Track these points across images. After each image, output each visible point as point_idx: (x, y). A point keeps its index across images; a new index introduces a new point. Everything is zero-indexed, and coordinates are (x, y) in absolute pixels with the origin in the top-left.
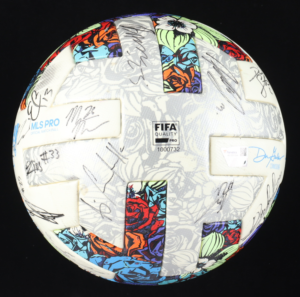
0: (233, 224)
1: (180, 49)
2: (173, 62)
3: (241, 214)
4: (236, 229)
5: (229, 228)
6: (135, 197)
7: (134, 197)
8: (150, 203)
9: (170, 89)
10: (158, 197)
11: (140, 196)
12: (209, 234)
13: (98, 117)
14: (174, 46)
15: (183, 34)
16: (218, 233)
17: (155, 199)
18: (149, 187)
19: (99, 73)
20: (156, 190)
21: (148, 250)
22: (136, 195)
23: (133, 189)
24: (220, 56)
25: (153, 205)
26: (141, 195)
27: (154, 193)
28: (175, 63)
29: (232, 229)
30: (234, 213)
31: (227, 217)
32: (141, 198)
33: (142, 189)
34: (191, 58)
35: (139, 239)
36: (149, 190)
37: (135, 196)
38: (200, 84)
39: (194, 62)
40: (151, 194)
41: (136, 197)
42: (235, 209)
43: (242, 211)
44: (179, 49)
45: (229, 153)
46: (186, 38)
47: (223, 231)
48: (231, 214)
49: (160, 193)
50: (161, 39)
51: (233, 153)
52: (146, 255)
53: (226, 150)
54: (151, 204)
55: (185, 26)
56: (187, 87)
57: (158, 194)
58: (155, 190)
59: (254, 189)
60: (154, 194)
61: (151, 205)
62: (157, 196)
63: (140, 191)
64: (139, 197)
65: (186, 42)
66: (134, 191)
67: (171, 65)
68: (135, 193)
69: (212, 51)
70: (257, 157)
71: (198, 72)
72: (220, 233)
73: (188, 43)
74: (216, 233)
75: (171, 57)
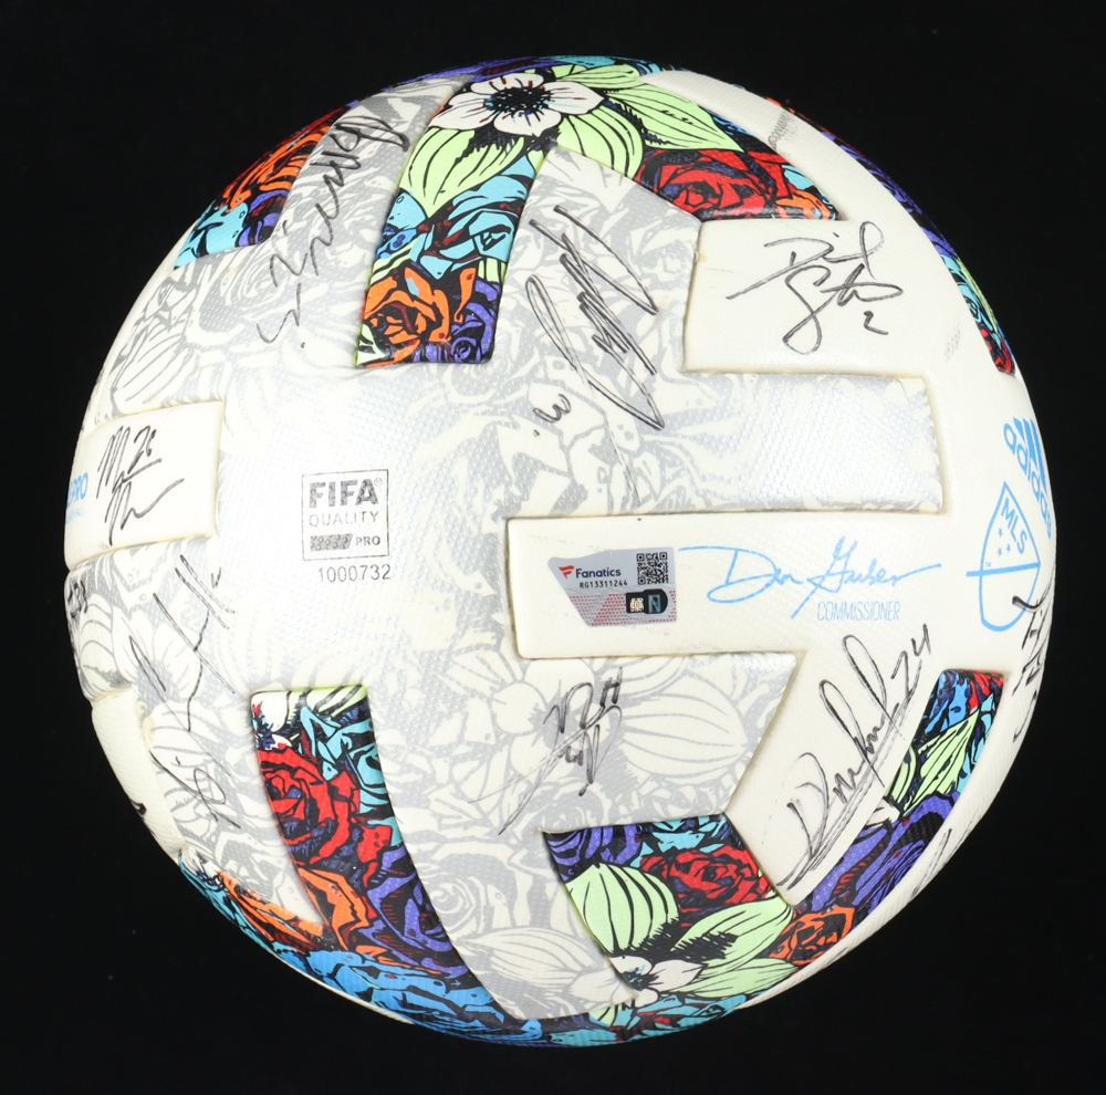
0: (679, 830)
1: (455, 203)
2: (407, 252)
3: (701, 795)
4: (706, 850)
5: (664, 848)
6: (276, 746)
7: (272, 746)
8: (326, 766)
9: (374, 352)
10: (344, 747)
11: (289, 744)
12: (577, 870)
13: (158, 464)
14: (441, 191)
15: (505, 139)
16: (621, 867)
17: (337, 753)
18: (309, 709)
19: (189, 309)
20: (333, 719)
21: (387, 931)
22: (279, 740)
23: (263, 716)
24: (617, 211)
25: (335, 772)
26: (292, 738)
27: (329, 731)
28: (413, 256)
29: (684, 850)
30: (664, 794)
31: (633, 809)
32: (295, 748)
33: (289, 718)
34: (481, 234)
35: (340, 893)
36: (312, 721)
37: (274, 743)
38: (488, 329)
39: (486, 248)
40: (322, 736)
41: (279, 744)
42: (656, 777)
43: (703, 785)
44: (451, 201)
45: (588, 574)
46: (507, 154)
47: (639, 859)
48: (649, 798)
49: (347, 730)
50: (411, 168)
51: (602, 573)
52: (395, 948)
53: (572, 567)
54: (329, 769)
55: (546, 107)
56: (435, 344)
57: (344, 734)
58: (329, 720)
59: (734, 703)
60: (329, 735)
61: (329, 773)
62: (342, 741)
63: (286, 726)
64: (287, 747)
65: (497, 168)
66: (267, 725)
67: (397, 264)
68: (273, 730)
69: (591, 196)
70: (728, 583)
71: (491, 284)
72: (628, 864)
73: (499, 174)
74: (612, 867)
75: (409, 235)
